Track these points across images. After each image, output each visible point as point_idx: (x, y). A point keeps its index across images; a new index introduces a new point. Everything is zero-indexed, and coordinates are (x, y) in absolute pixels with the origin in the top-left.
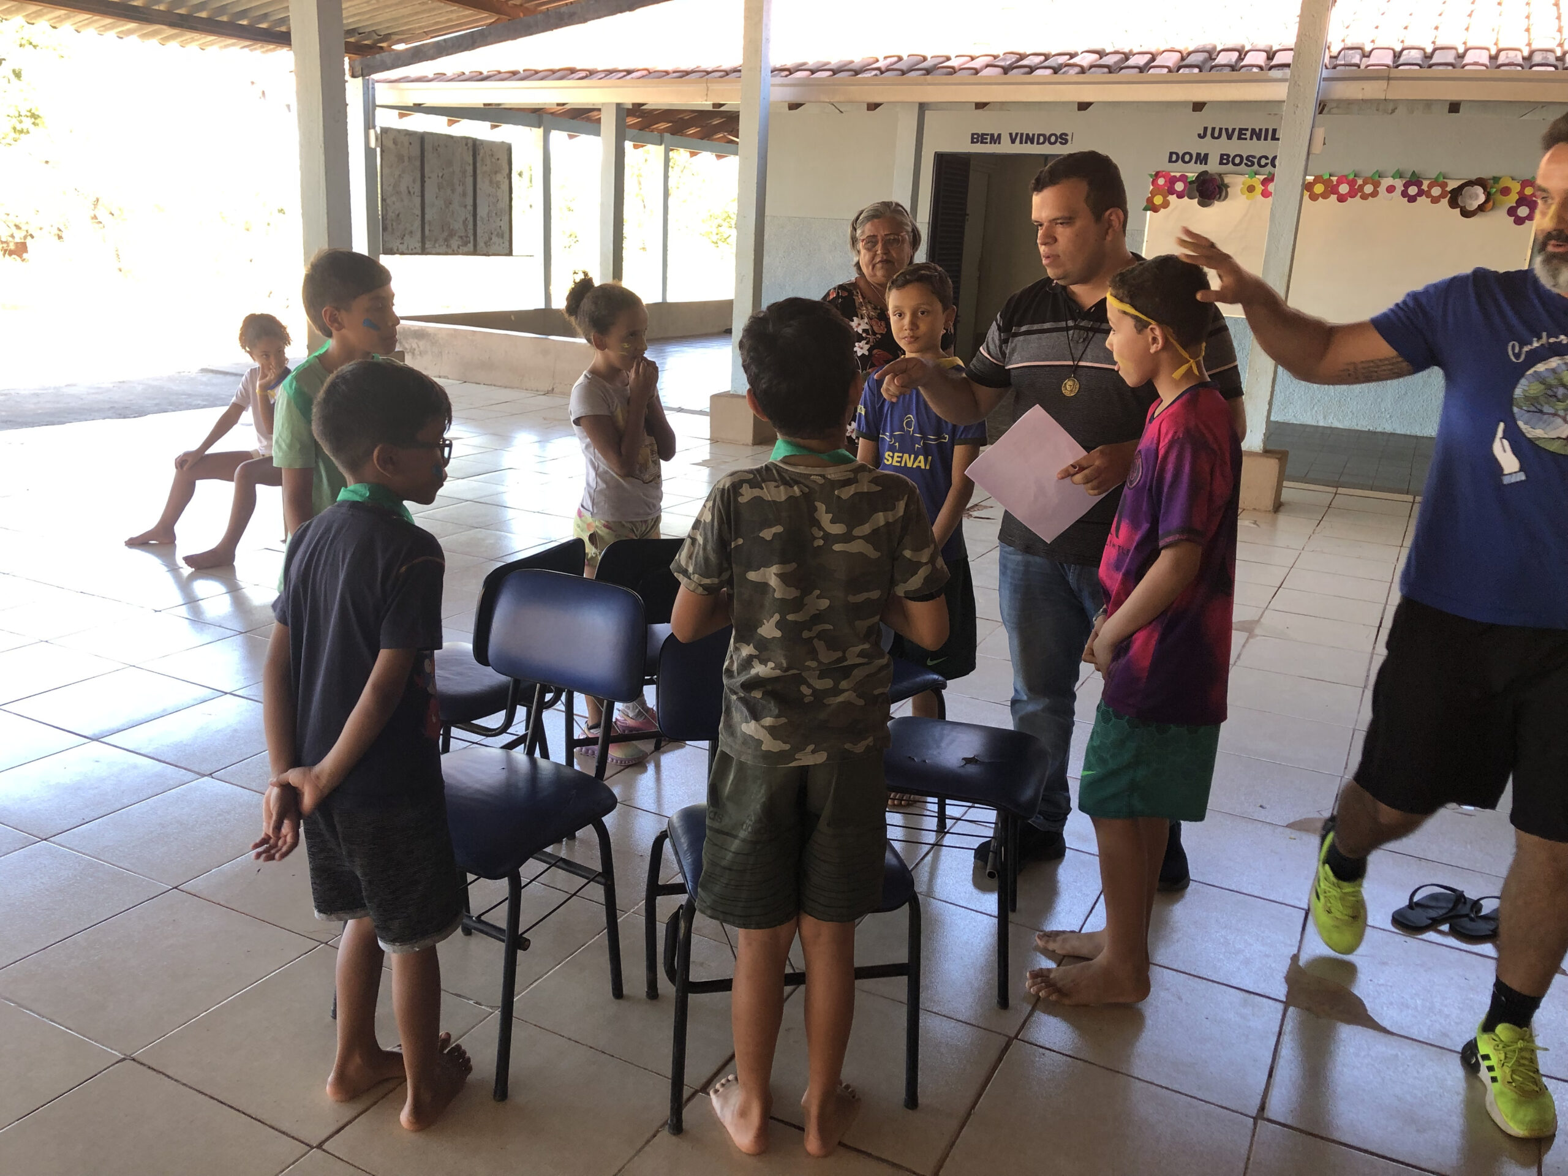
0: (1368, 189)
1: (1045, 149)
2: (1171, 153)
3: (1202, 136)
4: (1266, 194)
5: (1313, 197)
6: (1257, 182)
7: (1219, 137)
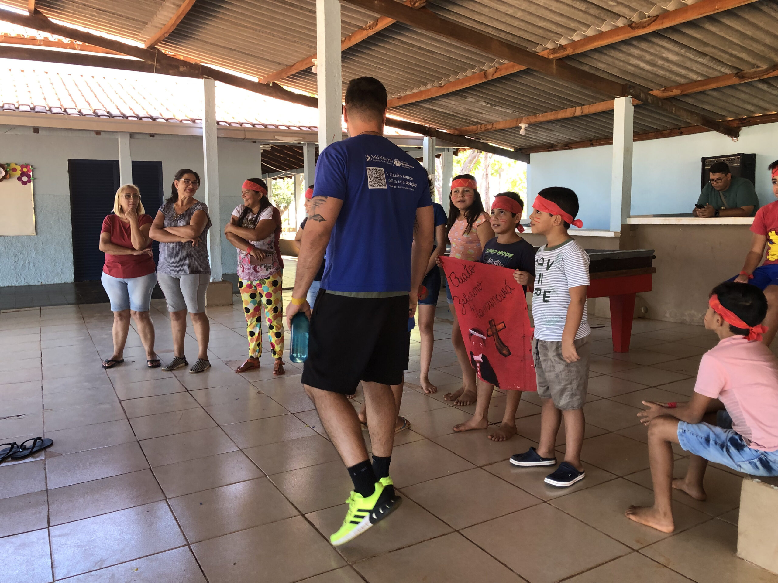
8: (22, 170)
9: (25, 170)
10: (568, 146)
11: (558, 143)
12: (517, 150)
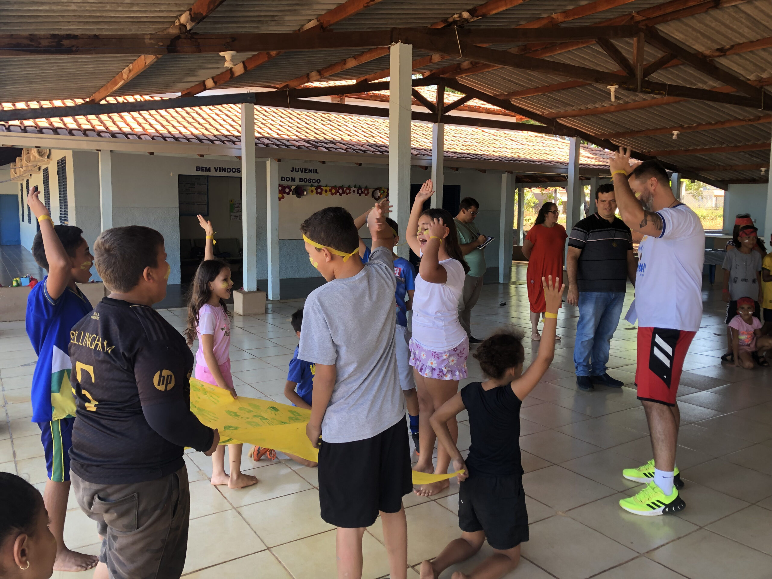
1: (231, 174)
2: (282, 177)
3: (292, 171)
4: (317, 193)
5: (332, 194)
6: (314, 188)
7: (298, 171)
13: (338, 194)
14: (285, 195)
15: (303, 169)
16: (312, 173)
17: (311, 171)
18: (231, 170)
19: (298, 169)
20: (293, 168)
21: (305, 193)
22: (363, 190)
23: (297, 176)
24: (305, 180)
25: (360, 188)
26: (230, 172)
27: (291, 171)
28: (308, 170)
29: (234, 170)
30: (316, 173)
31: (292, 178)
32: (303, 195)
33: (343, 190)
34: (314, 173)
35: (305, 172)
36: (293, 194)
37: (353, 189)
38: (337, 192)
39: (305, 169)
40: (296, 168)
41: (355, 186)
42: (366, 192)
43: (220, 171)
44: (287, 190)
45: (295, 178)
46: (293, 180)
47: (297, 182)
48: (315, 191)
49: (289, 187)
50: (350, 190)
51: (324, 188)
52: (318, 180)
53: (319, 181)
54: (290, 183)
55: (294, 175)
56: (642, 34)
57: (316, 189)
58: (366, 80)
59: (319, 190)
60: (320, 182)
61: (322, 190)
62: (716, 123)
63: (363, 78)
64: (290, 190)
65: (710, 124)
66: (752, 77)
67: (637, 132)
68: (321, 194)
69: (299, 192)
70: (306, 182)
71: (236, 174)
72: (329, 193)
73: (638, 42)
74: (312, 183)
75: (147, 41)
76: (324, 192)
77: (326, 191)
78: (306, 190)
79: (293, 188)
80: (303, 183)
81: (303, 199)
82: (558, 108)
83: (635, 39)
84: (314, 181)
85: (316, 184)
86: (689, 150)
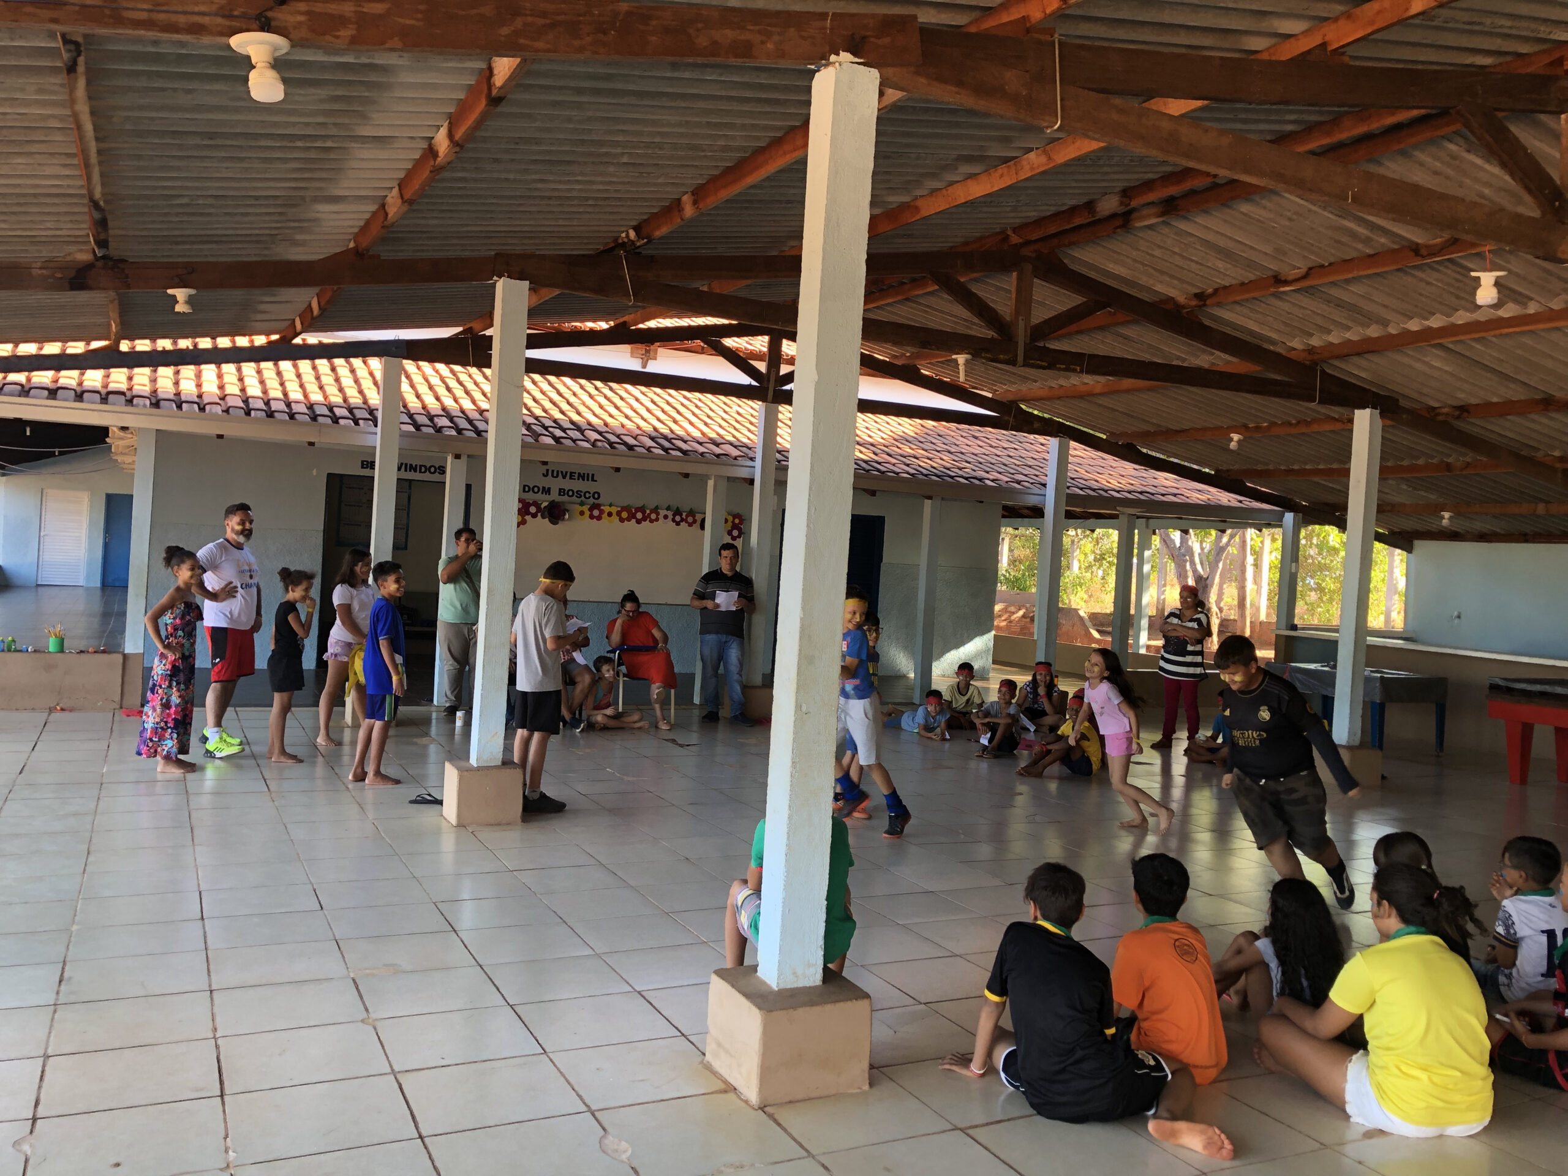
0: (653, 516)
1: (427, 477)
2: (525, 486)
3: (545, 475)
4: (592, 517)
5: (622, 520)
6: (585, 508)
7: (557, 476)
8: (733, 522)
9: (737, 521)
10: (1483, 537)
11: (1468, 532)
12: (1392, 533)
13: (634, 521)
14: (528, 518)
15: (566, 473)
16: (583, 480)
17: (582, 477)
18: (428, 469)
19: (558, 472)
20: (547, 470)
21: (567, 516)
22: (684, 516)
23: (556, 484)
24: (571, 493)
25: (678, 512)
26: (425, 472)
27: (543, 474)
28: (576, 475)
29: (432, 470)
30: (593, 480)
31: (544, 488)
32: (563, 519)
33: (644, 512)
34: (588, 480)
35: (571, 478)
36: (543, 517)
37: (663, 513)
38: (632, 516)
39: (571, 473)
40: (553, 471)
41: (668, 508)
42: (690, 519)
43: (406, 471)
44: (533, 509)
45: (549, 489)
46: (547, 491)
47: (555, 496)
48: (587, 513)
49: (536, 504)
50: (658, 514)
51: (607, 509)
52: (595, 493)
53: (597, 495)
54: (539, 497)
55: (548, 482)
56: (1029, 267)
57: (591, 510)
58: (625, 323)
59: (596, 511)
60: (599, 497)
61: (602, 512)
62: (1298, 422)
63: (622, 320)
64: (539, 509)
65: (1290, 424)
66: (1297, 344)
67: (1177, 432)
68: (599, 518)
69: (555, 513)
70: (572, 496)
71: (436, 477)
72: (615, 518)
73: (1020, 279)
74: (583, 498)
75: (36, 272)
76: (605, 515)
77: (610, 514)
78: (568, 511)
79: (545, 504)
80: (565, 498)
81: (561, 526)
82: (1015, 383)
83: (1015, 274)
84: (587, 495)
85: (592, 501)
86: (1293, 470)
